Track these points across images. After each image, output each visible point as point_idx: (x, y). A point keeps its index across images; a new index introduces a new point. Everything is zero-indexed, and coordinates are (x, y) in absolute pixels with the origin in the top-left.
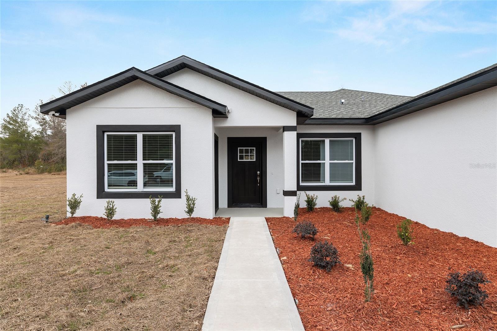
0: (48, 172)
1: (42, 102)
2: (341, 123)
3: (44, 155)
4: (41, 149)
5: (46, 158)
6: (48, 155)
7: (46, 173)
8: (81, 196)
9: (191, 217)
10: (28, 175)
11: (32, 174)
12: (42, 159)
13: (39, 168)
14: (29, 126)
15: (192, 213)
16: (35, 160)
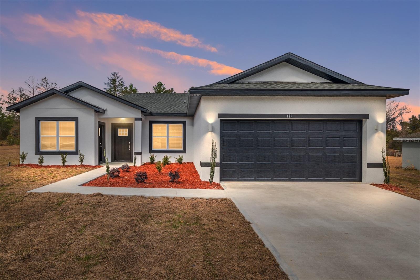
0: (17, 144)
1: (14, 91)
2: (172, 115)
3: (14, 131)
4: (12, 126)
5: (16, 134)
6: (17, 131)
7: (15, 145)
8: (27, 153)
9: (82, 164)
10: (2, 146)
11: (5, 146)
12: (13, 134)
13: (10, 141)
14: (3, 108)
15: (82, 162)
16: (7, 135)
